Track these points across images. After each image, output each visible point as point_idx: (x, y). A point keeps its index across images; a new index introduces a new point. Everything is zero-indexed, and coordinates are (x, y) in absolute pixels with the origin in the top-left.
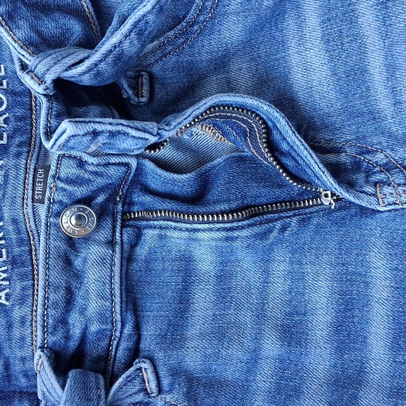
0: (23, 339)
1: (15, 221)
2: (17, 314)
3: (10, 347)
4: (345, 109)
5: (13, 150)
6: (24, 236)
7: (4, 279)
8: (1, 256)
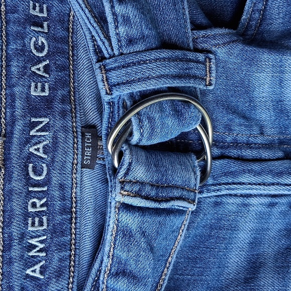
7: (41, 251)
8: (41, 224)
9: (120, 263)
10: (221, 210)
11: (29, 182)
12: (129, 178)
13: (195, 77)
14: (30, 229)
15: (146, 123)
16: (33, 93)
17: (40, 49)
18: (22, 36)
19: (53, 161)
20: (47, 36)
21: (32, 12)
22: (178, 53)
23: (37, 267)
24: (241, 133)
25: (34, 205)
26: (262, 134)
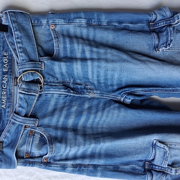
0: (8, 115)
1: (9, 89)
2: (7, 110)
3: (5, 117)
4: (83, 77)
5: (9, 73)
6: (11, 93)
7: (5, 102)
8: (5, 97)
9: (20, 104)
10: (47, 97)
11: (3, 88)
12: (21, 87)
13: (38, 67)
14: (3, 98)
15: (25, 76)
16: (4, 70)
17: (6, 62)
18: (2, 59)
19: (8, 84)
20: (7, 59)
21: (4, 54)
22: (33, 62)
23: (4, 106)
24: (51, 79)
25: (4, 93)
26: (57, 80)
